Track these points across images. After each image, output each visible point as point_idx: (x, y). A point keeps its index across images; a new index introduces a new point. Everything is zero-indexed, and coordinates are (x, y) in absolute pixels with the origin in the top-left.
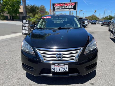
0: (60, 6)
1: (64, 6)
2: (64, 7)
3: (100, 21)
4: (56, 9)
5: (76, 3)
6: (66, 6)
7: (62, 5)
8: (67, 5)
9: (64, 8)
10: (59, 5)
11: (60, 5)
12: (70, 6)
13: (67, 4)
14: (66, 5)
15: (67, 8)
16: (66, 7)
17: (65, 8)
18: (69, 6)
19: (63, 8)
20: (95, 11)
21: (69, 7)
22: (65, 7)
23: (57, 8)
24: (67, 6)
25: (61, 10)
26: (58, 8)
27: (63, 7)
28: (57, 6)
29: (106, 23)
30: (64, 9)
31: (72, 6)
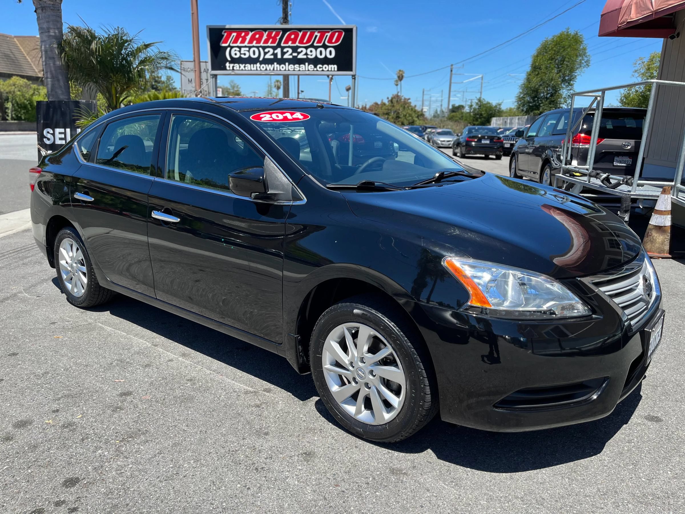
0: (254, 44)
1: (279, 46)
2: (278, 51)
3: (439, 130)
4: (234, 61)
5: (349, 32)
6: (290, 44)
7: (266, 41)
8: (301, 42)
9: (279, 56)
10: (248, 38)
11: (259, 41)
12: (316, 48)
13: (301, 34)
14: (294, 41)
15: (301, 56)
16: (295, 49)
17: (286, 56)
18: (312, 46)
19: (275, 55)
20: (401, 78)
21: (313, 54)
22: (290, 51)
23: (235, 53)
24: (297, 44)
25: (264, 66)
26: (246, 53)
27: (275, 48)
28: (236, 41)
29: (480, 140)
30: (282, 61)
31: (325, 47)
